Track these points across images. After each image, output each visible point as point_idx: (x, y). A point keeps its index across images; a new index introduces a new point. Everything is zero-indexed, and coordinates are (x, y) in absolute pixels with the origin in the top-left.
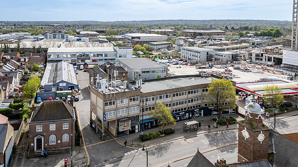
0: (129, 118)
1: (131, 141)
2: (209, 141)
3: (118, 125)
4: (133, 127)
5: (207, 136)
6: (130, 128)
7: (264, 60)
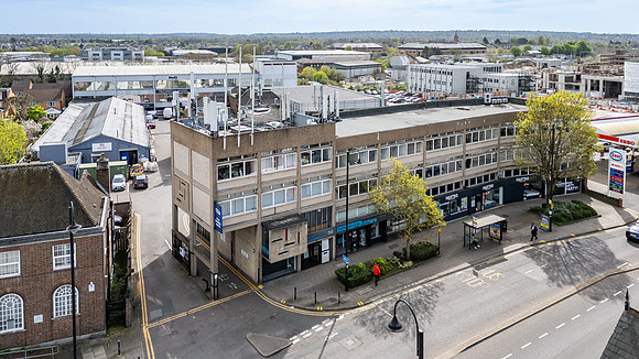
0: (300, 218)
1: (309, 291)
2: (546, 270)
3: (266, 243)
4: (314, 247)
5: (533, 255)
6: (303, 249)
7: (582, 88)
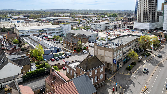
7: (125, 27)
